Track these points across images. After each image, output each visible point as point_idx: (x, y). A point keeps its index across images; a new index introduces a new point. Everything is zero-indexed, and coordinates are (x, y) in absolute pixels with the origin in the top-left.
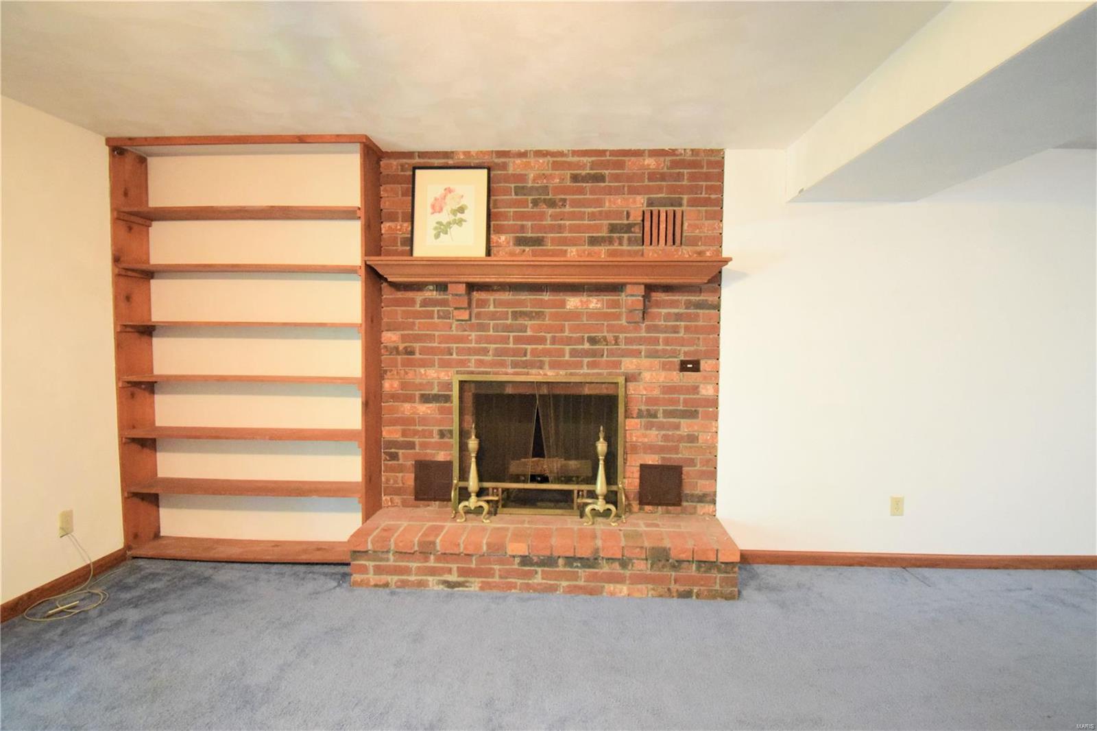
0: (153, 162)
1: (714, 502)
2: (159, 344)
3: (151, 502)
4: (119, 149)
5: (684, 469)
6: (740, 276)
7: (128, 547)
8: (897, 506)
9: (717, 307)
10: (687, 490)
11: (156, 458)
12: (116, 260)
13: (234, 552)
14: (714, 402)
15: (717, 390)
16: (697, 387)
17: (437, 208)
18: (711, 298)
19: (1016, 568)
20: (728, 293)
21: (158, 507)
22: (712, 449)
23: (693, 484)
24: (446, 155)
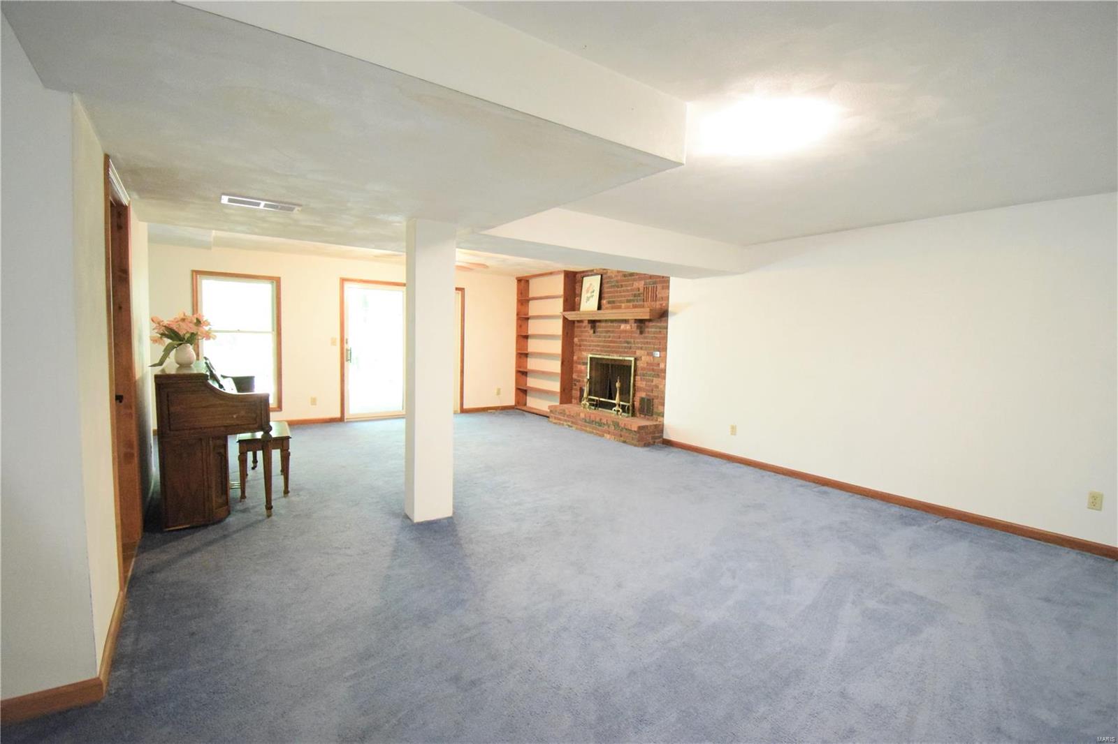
0: (530, 281)
1: (663, 416)
2: (530, 341)
3: (524, 393)
4: (519, 280)
5: (654, 401)
6: (675, 314)
7: (516, 405)
8: (733, 430)
9: (667, 328)
10: (655, 410)
11: (526, 380)
12: (518, 314)
13: (535, 411)
14: (664, 371)
15: (665, 366)
16: (659, 364)
17: (587, 292)
18: (665, 324)
19: (790, 476)
20: (672, 321)
21: (526, 395)
22: (663, 392)
23: (657, 409)
24: (592, 271)
